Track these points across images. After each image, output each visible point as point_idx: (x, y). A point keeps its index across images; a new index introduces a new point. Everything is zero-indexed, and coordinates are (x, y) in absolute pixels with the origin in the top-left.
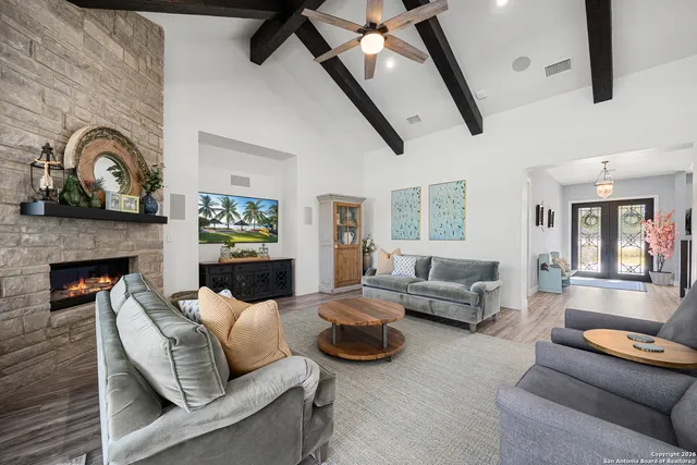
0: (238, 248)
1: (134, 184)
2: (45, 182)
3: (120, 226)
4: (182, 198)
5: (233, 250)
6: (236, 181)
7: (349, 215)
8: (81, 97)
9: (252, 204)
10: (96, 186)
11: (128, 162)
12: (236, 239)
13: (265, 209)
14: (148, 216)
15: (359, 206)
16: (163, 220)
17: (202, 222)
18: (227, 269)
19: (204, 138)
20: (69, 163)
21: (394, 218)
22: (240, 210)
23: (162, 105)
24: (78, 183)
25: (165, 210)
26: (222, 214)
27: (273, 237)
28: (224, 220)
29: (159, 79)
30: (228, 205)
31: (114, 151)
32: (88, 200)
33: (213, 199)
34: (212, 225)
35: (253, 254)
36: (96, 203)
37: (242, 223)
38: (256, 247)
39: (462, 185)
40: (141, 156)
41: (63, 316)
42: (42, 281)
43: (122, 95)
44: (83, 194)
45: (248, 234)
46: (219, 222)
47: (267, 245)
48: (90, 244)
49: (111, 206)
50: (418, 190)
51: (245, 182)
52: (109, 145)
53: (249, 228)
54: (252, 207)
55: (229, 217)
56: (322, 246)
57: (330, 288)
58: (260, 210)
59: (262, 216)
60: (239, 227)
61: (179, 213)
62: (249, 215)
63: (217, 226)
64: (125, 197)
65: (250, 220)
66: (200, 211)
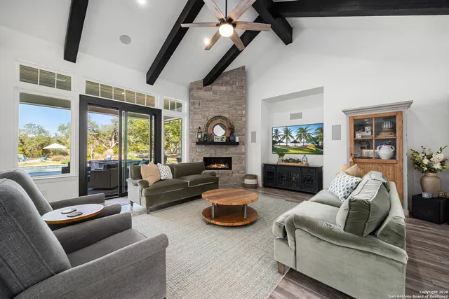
0: (286, 157)
6: (293, 116)
9: (302, 129)
12: (292, 151)
13: (312, 131)
17: (274, 142)
22: (294, 134)
26: (284, 137)
27: (319, 151)
28: (285, 141)
30: (287, 132)
31: (220, 122)
33: (280, 130)
34: (278, 144)
35: (298, 161)
37: (295, 142)
38: (300, 157)
43: (225, 102)
45: (299, 149)
46: (282, 142)
48: (213, 151)
51: (299, 116)
53: (299, 145)
54: (302, 131)
55: (288, 138)
58: (308, 132)
59: (309, 136)
60: (294, 144)
61: (254, 140)
62: (300, 136)
63: (281, 144)
64: (221, 137)
65: (301, 139)
66: (273, 137)
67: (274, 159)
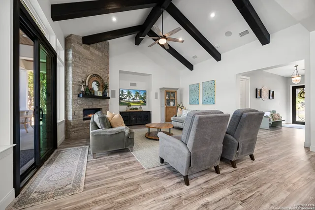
0: (132, 107)
1: (101, 88)
2: (82, 89)
3: (98, 100)
4: (115, 91)
5: (130, 107)
6: (132, 84)
7: (172, 95)
8: (89, 67)
9: (137, 92)
10: (92, 89)
11: (100, 82)
12: (131, 104)
13: (142, 94)
14: (105, 97)
15: (176, 92)
16: (109, 98)
17: (121, 99)
18: (128, 114)
19: (121, 72)
20: (87, 84)
21: (190, 96)
22: (133, 94)
23: (108, 64)
24: (89, 89)
25: (110, 95)
26: (127, 96)
27: (145, 103)
28: (128, 98)
29: (108, 57)
30: (129, 93)
31: (96, 80)
32: (91, 93)
33: (124, 91)
34: (124, 100)
35: (137, 109)
36: (92, 94)
37: (134, 99)
38: (138, 107)
39: (213, 82)
40: (103, 80)
41: (86, 121)
42: (82, 112)
43: (98, 64)
44: (90, 91)
45: (136, 103)
46: (126, 99)
47: (142, 106)
48: (91, 104)
49: (96, 95)
50: (198, 84)
51: (135, 85)
52: (95, 78)
53: (136, 101)
55: (130, 97)
56: (161, 107)
57: (164, 122)
58: (140, 94)
59: (140, 96)
61: (114, 96)
62: (136, 96)
64: (99, 92)
65: (137, 98)
66: (120, 95)
67: (124, 108)
